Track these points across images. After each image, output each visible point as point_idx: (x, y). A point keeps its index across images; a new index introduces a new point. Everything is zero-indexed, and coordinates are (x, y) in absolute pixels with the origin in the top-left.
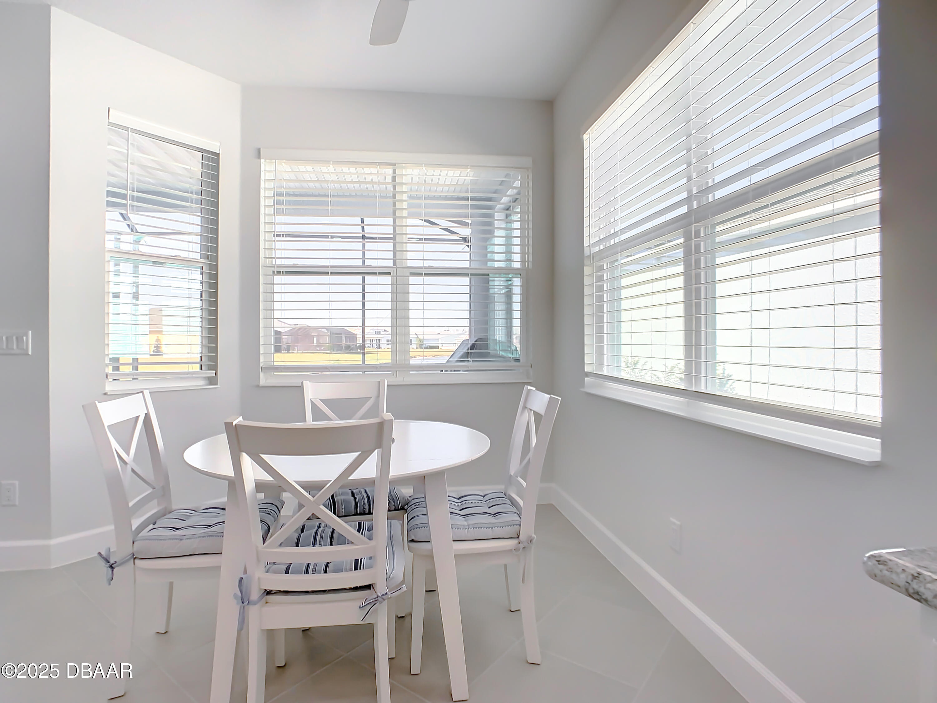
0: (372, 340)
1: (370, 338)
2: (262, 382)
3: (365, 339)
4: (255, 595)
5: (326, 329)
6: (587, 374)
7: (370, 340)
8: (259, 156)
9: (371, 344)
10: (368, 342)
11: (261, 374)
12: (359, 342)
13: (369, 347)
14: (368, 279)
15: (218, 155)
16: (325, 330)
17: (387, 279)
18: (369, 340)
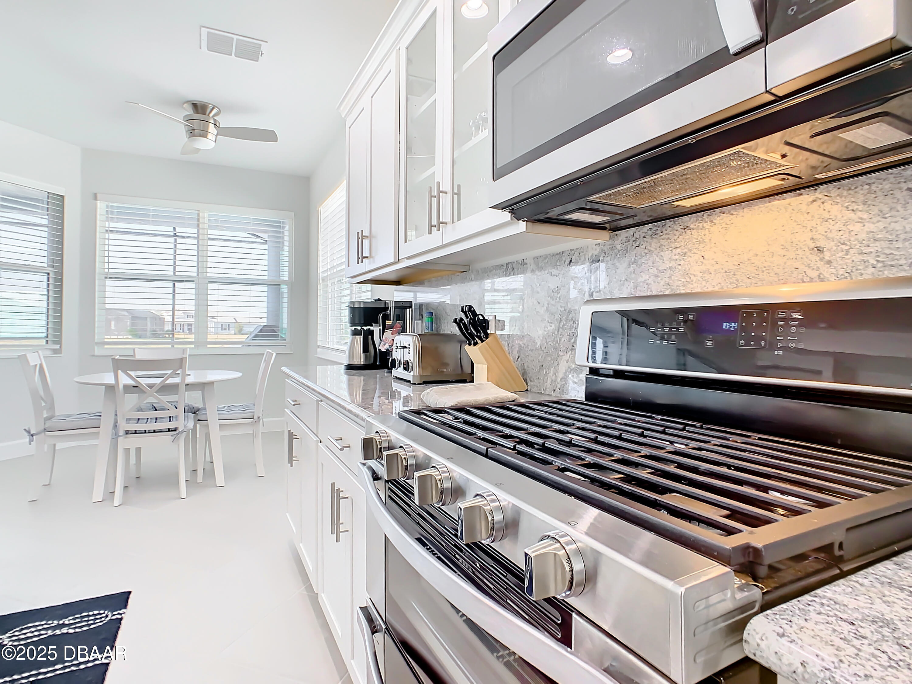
0: (183, 325)
1: (181, 323)
2: (96, 353)
3: (175, 323)
4: (121, 433)
5: (128, 312)
6: (319, 347)
7: (181, 325)
8: (95, 198)
9: (182, 329)
10: (178, 326)
11: (96, 347)
12: (168, 327)
13: (179, 332)
14: (177, 285)
15: (63, 197)
16: (126, 312)
17: (193, 285)
18: (179, 325)
